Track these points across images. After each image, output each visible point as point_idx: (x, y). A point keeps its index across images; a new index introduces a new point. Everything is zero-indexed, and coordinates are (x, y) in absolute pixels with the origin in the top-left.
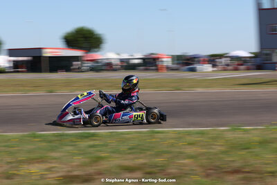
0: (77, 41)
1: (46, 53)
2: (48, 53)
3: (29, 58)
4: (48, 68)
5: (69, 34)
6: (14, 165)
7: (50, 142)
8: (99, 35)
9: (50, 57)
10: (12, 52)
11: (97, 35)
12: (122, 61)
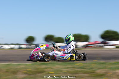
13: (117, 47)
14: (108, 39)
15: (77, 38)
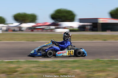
0: (117, 15)
1: (100, 21)
2: (101, 21)
3: (91, 24)
4: (101, 29)
5: (112, 11)
6: (90, 73)
7: (107, 63)
9: (102, 23)
10: (81, 20)
13: (71, 31)
14: (60, 20)
15: (21, 19)
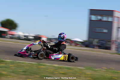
8: (16, 23)
11: (15, 23)
12: (25, 36)
